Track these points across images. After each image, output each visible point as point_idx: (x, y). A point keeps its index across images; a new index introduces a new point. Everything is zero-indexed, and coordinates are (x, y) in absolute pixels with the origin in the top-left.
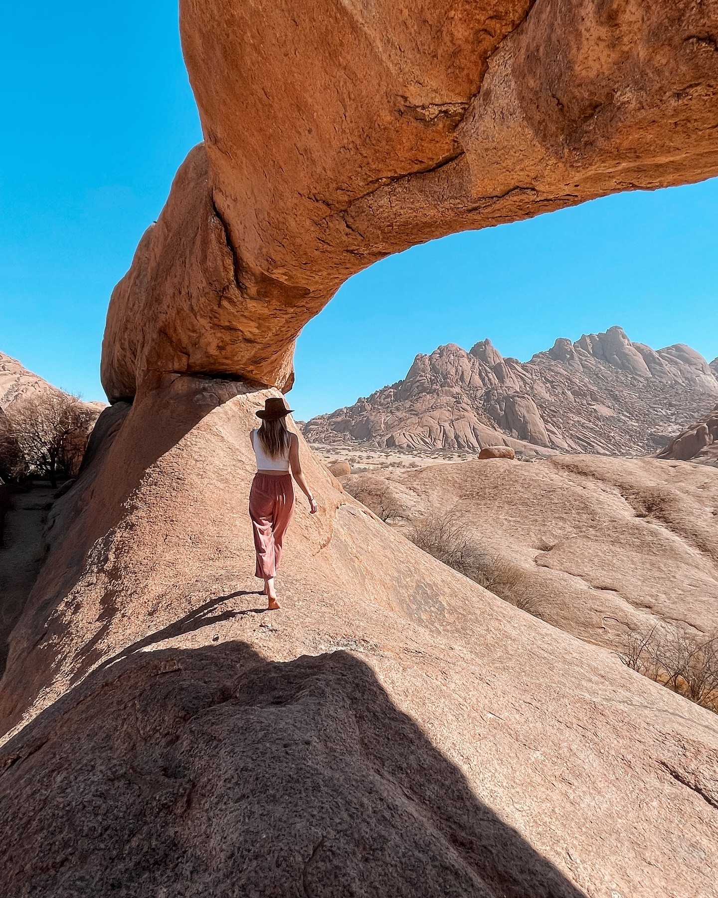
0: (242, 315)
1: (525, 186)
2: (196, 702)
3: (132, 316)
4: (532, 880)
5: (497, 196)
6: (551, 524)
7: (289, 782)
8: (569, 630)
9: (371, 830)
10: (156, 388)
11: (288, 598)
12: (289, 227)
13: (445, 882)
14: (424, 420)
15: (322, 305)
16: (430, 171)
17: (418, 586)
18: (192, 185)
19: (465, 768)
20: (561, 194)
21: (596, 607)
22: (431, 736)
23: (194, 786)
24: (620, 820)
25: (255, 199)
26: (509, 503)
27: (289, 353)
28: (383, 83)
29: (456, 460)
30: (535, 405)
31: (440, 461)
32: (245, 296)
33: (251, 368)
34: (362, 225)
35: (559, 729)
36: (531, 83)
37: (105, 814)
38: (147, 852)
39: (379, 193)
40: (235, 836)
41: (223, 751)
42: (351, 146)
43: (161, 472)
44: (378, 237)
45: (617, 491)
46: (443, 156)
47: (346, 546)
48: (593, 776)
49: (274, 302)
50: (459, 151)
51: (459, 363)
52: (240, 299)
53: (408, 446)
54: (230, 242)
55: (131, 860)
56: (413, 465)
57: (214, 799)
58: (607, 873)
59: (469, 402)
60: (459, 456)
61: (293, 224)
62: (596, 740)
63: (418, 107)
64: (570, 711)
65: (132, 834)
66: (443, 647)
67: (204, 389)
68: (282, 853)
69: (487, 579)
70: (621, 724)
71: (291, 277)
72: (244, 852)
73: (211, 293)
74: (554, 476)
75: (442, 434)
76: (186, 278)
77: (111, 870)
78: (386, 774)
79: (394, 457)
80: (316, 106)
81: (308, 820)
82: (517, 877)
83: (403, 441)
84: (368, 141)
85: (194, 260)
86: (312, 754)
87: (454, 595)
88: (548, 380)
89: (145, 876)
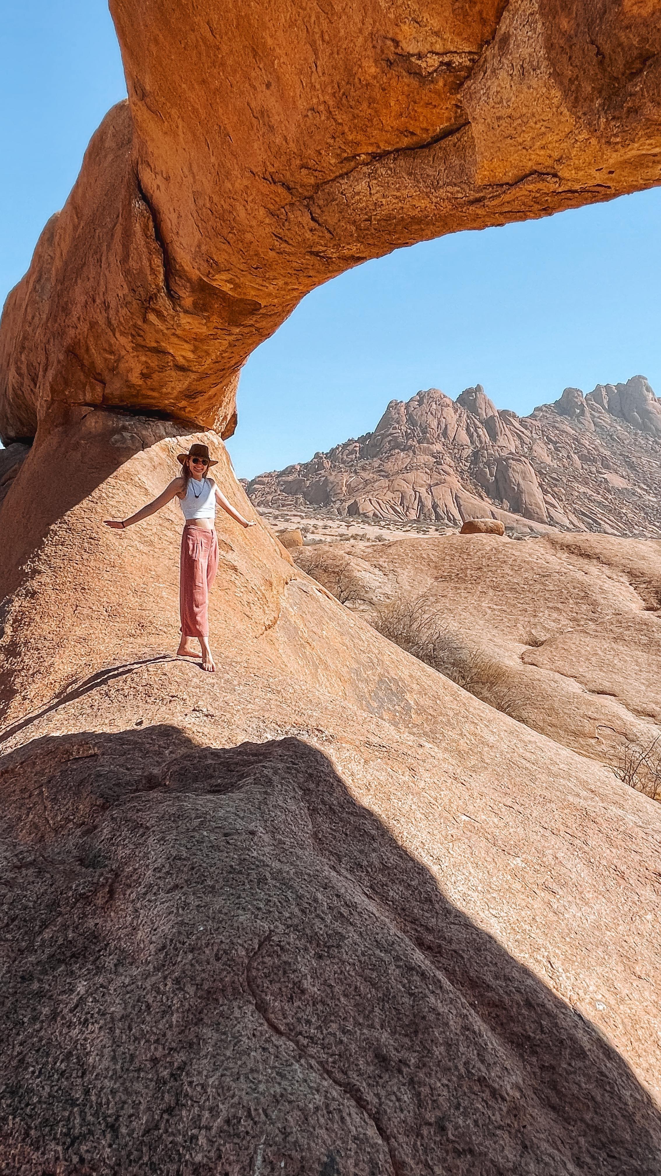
0: (174, 334)
1: (544, 171)
2: (116, 789)
3: (31, 332)
4: (507, 986)
5: (507, 184)
6: (544, 615)
7: (230, 872)
8: (556, 738)
9: (326, 926)
10: (63, 424)
11: (227, 681)
12: (238, 218)
13: (409, 982)
14: (395, 483)
15: (276, 325)
16: (423, 147)
17: (381, 681)
18: (110, 157)
19: (435, 869)
20: (591, 183)
21: (590, 713)
22: (396, 833)
23: (117, 875)
24: (608, 933)
25: (194, 177)
26: (494, 588)
27: (231, 387)
28: (369, 20)
29: (432, 533)
30: (533, 471)
31: (413, 535)
32: (178, 309)
33: (183, 403)
34: (331, 218)
35: (543, 836)
36: (565, 24)
37: (11, 904)
38: (63, 944)
39: (355, 174)
40: (166, 928)
41: (151, 839)
42: (322, 108)
43: (70, 529)
44: (352, 235)
45: (625, 579)
46: (442, 126)
47: (296, 629)
48: (581, 886)
49: (215, 318)
50: (463, 121)
51: (442, 414)
52: (172, 312)
53: (375, 515)
54: (159, 236)
55: (43, 952)
56: (379, 539)
57: (141, 890)
58: (592, 983)
59: (453, 464)
60: (437, 530)
61: (242, 213)
62: (586, 848)
63: (413, 55)
64: (556, 816)
65: (44, 925)
66: (410, 743)
67: (124, 428)
68: (223, 946)
69: (463, 678)
70: (615, 833)
71: (237, 286)
72: (178, 944)
73: (134, 303)
74: (550, 558)
75: (417, 502)
76: (102, 282)
77: (20, 962)
78: (343, 871)
79: (357, 528)
80: (278, 50)
81: (253, 913)
82: (490, 983)
83: (368, 508)
84: (344, 101)
85: (112, 259)
86: (258, 845)
87: (423, 692)
88: (550, 440)
89: (61, 969)
